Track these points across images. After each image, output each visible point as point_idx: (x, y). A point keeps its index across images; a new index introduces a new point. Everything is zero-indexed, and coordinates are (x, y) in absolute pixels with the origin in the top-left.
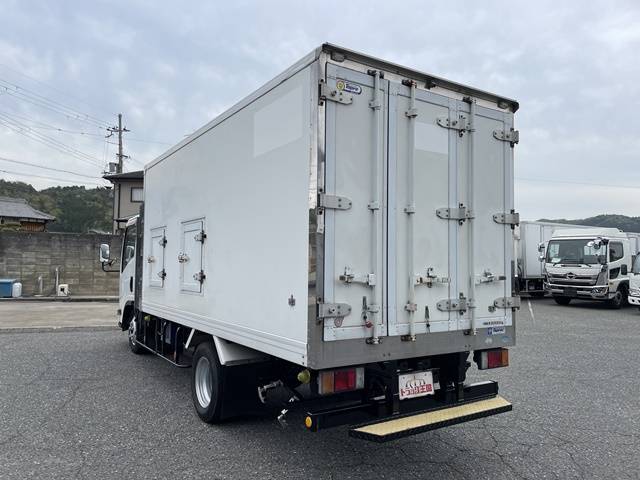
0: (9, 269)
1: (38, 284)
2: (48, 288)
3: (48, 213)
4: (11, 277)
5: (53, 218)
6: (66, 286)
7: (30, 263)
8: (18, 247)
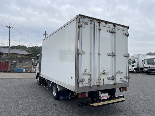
0: (23, 66)
1: (28, 69)
2: (31, 70)
3: (30, 53)
4: (23, 67)
5: (31, 54)
6: (34, 69)
7: (27, 65)
8: (24, 61)
